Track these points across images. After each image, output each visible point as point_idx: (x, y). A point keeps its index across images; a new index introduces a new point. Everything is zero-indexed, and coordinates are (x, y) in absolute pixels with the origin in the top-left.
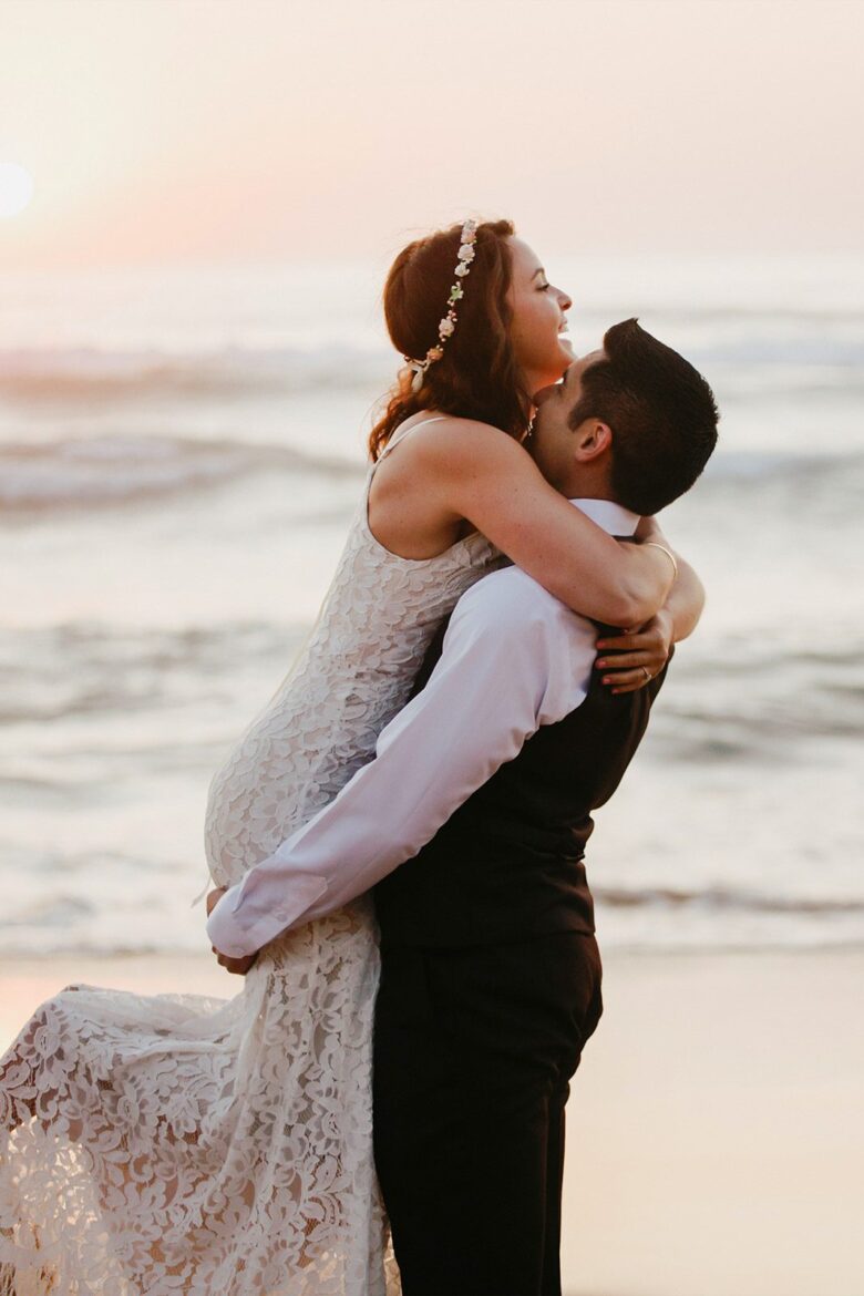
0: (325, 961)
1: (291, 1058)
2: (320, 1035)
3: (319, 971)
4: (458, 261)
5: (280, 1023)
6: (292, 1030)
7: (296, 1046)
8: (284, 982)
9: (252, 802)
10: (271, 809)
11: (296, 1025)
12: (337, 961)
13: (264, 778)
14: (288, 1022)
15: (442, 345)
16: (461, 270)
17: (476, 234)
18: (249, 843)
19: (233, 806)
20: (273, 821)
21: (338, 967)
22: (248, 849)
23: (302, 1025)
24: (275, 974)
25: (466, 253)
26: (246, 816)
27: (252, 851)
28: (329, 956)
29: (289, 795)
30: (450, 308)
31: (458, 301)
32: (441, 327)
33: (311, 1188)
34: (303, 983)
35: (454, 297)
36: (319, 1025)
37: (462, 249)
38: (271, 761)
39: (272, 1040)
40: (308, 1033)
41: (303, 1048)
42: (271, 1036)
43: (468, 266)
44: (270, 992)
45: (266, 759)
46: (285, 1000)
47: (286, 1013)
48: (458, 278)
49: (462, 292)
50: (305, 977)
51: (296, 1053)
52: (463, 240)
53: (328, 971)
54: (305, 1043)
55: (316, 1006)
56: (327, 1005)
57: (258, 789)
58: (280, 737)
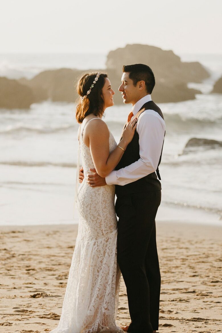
0: (106, 238)
1: (98, 257)
2: (105, 253)
3: (104, 240)
4: (95, 80)
5: (96, 250)
6: (99, 252)
7: (99, 255)
8: (98, 243)
9: (91, 206)
10: (95, 207)
11: (100, 251)
12: (108, 238)
13: (92, 201)
14: (98, 250)
15: (87, 95)
16: (94, 82)
17: (100, 76)
18: (92, 214)
19: (87, 207)
20: (96, 210)
21: (108, 239)
22: (92, 215)
23: (101, 251)
24: (96, 241)
25: (96, 79)
26: (90, 209)
27: (93, 216)
28: (106, 237)
29: (98, 204)
30: (90, 89)
31: (92, 88)
32: (87, 92)
33: (100, 282)
34: (101, 243)
35: (91, 87)
36: (104, 251)
37: (96, 78)
38: (92, 197)
39: (95, 254)
40: (102, 252)
41: (101, 255)
42: (95, 253)
43: (96, 82)
44: (94, 245)
45: (91, 197)
46: (98, 246)
47: (98, 248)
48: (93, 83)
49: (93, 86)
50: (102, 241)
51: (100, 256)
52: (97, 76)
53: (106, 240)
54: (101, 254)
55: (104, 247)
56: (106, 247)
57: (91, 203)
58: (92, 191)
